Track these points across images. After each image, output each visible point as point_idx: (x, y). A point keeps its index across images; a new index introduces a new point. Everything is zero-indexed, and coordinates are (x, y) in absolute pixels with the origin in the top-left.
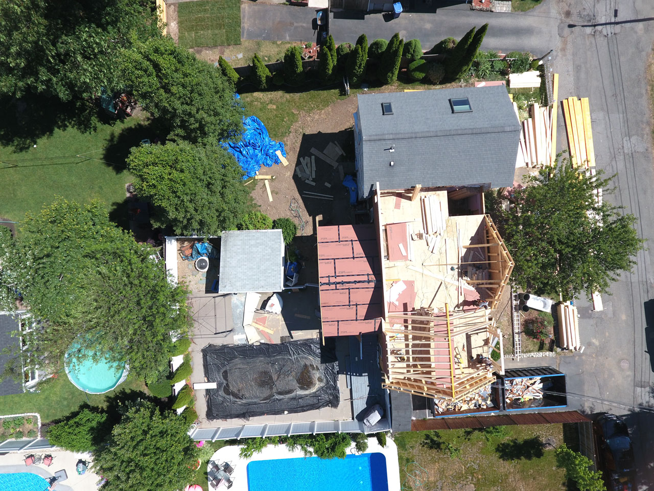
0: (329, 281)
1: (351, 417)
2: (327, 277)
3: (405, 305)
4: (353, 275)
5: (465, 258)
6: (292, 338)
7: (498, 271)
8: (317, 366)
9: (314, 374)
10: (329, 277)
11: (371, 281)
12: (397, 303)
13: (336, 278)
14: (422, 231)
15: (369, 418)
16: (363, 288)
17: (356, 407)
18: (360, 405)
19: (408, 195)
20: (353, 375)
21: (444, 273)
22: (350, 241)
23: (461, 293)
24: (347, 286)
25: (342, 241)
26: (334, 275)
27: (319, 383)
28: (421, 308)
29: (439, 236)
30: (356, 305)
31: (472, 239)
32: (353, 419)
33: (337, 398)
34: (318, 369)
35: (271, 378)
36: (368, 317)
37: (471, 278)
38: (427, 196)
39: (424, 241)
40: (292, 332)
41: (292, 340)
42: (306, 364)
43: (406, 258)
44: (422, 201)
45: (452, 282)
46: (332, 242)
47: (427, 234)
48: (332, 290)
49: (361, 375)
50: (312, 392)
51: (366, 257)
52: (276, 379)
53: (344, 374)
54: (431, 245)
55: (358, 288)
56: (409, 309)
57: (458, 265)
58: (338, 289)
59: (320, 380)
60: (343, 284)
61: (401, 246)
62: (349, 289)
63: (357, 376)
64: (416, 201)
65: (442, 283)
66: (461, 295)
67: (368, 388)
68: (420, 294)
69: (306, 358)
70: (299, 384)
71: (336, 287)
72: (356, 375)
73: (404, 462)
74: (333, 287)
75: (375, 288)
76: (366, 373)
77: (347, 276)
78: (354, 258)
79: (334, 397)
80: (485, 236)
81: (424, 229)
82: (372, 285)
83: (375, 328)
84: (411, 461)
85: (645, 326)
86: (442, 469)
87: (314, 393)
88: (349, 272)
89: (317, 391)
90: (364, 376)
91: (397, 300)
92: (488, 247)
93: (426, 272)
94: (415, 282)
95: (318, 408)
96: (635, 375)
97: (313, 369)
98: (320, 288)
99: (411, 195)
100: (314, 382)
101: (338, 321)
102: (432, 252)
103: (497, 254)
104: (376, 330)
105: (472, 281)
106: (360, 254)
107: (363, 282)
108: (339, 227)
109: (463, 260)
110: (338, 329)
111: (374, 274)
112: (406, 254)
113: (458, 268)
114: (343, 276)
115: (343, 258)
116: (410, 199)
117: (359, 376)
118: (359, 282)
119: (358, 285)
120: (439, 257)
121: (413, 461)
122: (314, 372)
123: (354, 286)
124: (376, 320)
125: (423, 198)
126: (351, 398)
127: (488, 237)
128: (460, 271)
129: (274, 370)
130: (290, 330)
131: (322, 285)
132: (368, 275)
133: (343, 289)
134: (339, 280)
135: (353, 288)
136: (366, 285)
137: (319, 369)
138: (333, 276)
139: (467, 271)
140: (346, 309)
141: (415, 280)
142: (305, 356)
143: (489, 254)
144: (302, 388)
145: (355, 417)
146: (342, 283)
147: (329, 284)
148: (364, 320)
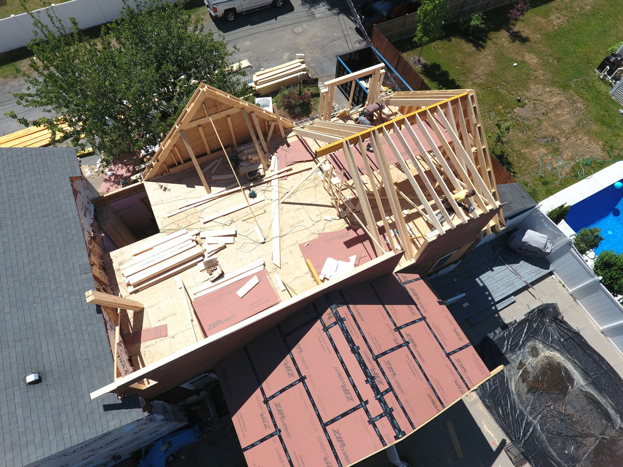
0: (381, 416)
1: (550, 277)
2: (375, 426)
3: (349, 244)
4: (342, 362)
5: (229, 184)
6: (503, 442)
7: (229, 119)
8: (519, 368)
9: (533, 367)
10: (372, 422)
11: (336, 315)
12: (353, 258)
13: (367, 402)
14: (201, 266)
15: (541, 246)
16: (359, 328)
17: (533, 275)
18: (527, 271)
19: (132, 320)
20: (493, 300)
21: (265, 205)
22: (268, 406)
23: (287, 171)
24: (371, 365)
25: (275, 426)
26: (362, 410)
27: (540, 351)
28: (341, 218)
29: (202, 235)
30: (398, 329)
31: (191, 185)
32: (551, 273)
33: (542, 310)
34: (521, 365)
35: (598, 451)
36: (407, 299)
37: (258, 163)
38: (126, 282)
39: (219, 257)
40: (494, 448)
41: (508, 441)
42: (528, 392)
43: (263, 275)
44: (139, 287)
45: (276, 189)
46: (286, 450)
47: (203, 256)
48: (397, 397)
49: (485, 288)
50: (563, 359)
51: (289, 351)
52: (592, 439)
53: (499, 316)
54: (222, 242)
55: (364, 337)
56: (352, 234)
57: (244, 189)
58: (389, 383)
59: (535, 352)
60: (373, 378)
61: (241, 293)
62: (376, 358)
63: (490, 293)
64: (142, 299)
65: (283, 203)
66: (291, 170)
67: (496, 269)
68: (319, 227)
69: (519, 396)
70: (567, 388)
71: (387, 391)
72: (490, 295)
73: (550, 186)
74: (389, 398)
75: (346, 303)
76: (476, 282)
77: (349, 375)
78: (302, 379)
79: (544, 316)
80: (178, 168)
81: (195, 264)
82: (343, 310)
83: (417, 280)
84: (543, 180)
85: (249, 27)
86: (523, 144)
87: (562, 354)
88: (340, 375)
89: (555, 349)
90: (482, 282)
91: (348, 261)
92: (197, 157)
93: (275, 232)
94: (300, 243)
95: (577, 334)
96: (305, 21)
97: (526, 372)
98: (410, 432)
99: (130, 313)
100: (546, 361)
101: (448, 355)
102: (235, 235)
103: (200, 129)
104: (417, 276)
105: (262, 160)
106: (288, 369)
107: (347, 332)
108: (246, 449)
109: (234, 185)
110: (461, 349)
111: (318, 316)
112: (255, 277)
113: (249, 188)
114: (354, 386)
115: (314, 405)
116: (139, 314)
117: (488, 290)
118: (350, 341)
119: (358, 341)
120: (240, 221)
121: (541, 177)
122: (530, 369)
123: (363, 350)
124: (403, 281)
125: (131, 289)
126: (525, 288)
127: (179, 163)
128: (252, 184)
129: (580, 452)
130: (494, 455)
131: (400, 430)
132: (326, 329)
133: (383, 373)
134: (367, 392)
135: (371, 350)
136: (349, 324)
137: (521, 363)
138: (367, 411)
139: (249, 173)
140: (417, 348)
141: (297, 246)
142: (516, 398)
143: (208, 151)
144: (571, 380)
145: (547, 271)
146: (370, 379)
147: (388, 413)
148: (415, 304)
